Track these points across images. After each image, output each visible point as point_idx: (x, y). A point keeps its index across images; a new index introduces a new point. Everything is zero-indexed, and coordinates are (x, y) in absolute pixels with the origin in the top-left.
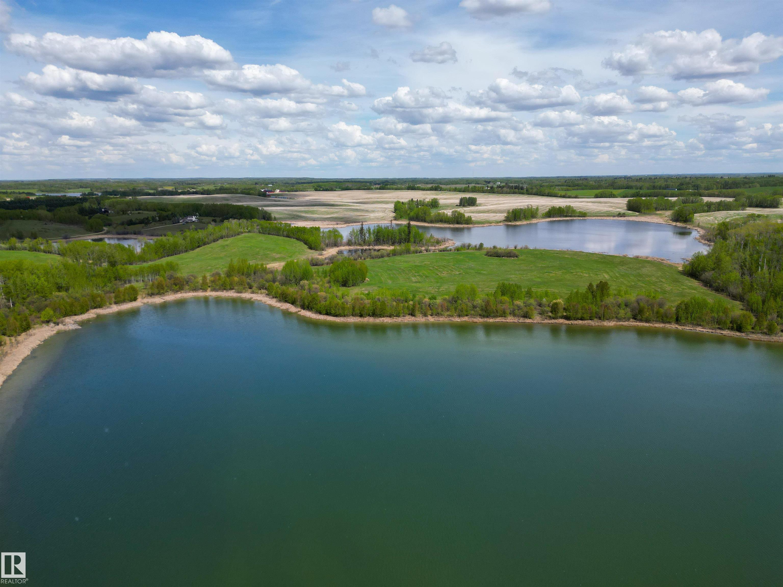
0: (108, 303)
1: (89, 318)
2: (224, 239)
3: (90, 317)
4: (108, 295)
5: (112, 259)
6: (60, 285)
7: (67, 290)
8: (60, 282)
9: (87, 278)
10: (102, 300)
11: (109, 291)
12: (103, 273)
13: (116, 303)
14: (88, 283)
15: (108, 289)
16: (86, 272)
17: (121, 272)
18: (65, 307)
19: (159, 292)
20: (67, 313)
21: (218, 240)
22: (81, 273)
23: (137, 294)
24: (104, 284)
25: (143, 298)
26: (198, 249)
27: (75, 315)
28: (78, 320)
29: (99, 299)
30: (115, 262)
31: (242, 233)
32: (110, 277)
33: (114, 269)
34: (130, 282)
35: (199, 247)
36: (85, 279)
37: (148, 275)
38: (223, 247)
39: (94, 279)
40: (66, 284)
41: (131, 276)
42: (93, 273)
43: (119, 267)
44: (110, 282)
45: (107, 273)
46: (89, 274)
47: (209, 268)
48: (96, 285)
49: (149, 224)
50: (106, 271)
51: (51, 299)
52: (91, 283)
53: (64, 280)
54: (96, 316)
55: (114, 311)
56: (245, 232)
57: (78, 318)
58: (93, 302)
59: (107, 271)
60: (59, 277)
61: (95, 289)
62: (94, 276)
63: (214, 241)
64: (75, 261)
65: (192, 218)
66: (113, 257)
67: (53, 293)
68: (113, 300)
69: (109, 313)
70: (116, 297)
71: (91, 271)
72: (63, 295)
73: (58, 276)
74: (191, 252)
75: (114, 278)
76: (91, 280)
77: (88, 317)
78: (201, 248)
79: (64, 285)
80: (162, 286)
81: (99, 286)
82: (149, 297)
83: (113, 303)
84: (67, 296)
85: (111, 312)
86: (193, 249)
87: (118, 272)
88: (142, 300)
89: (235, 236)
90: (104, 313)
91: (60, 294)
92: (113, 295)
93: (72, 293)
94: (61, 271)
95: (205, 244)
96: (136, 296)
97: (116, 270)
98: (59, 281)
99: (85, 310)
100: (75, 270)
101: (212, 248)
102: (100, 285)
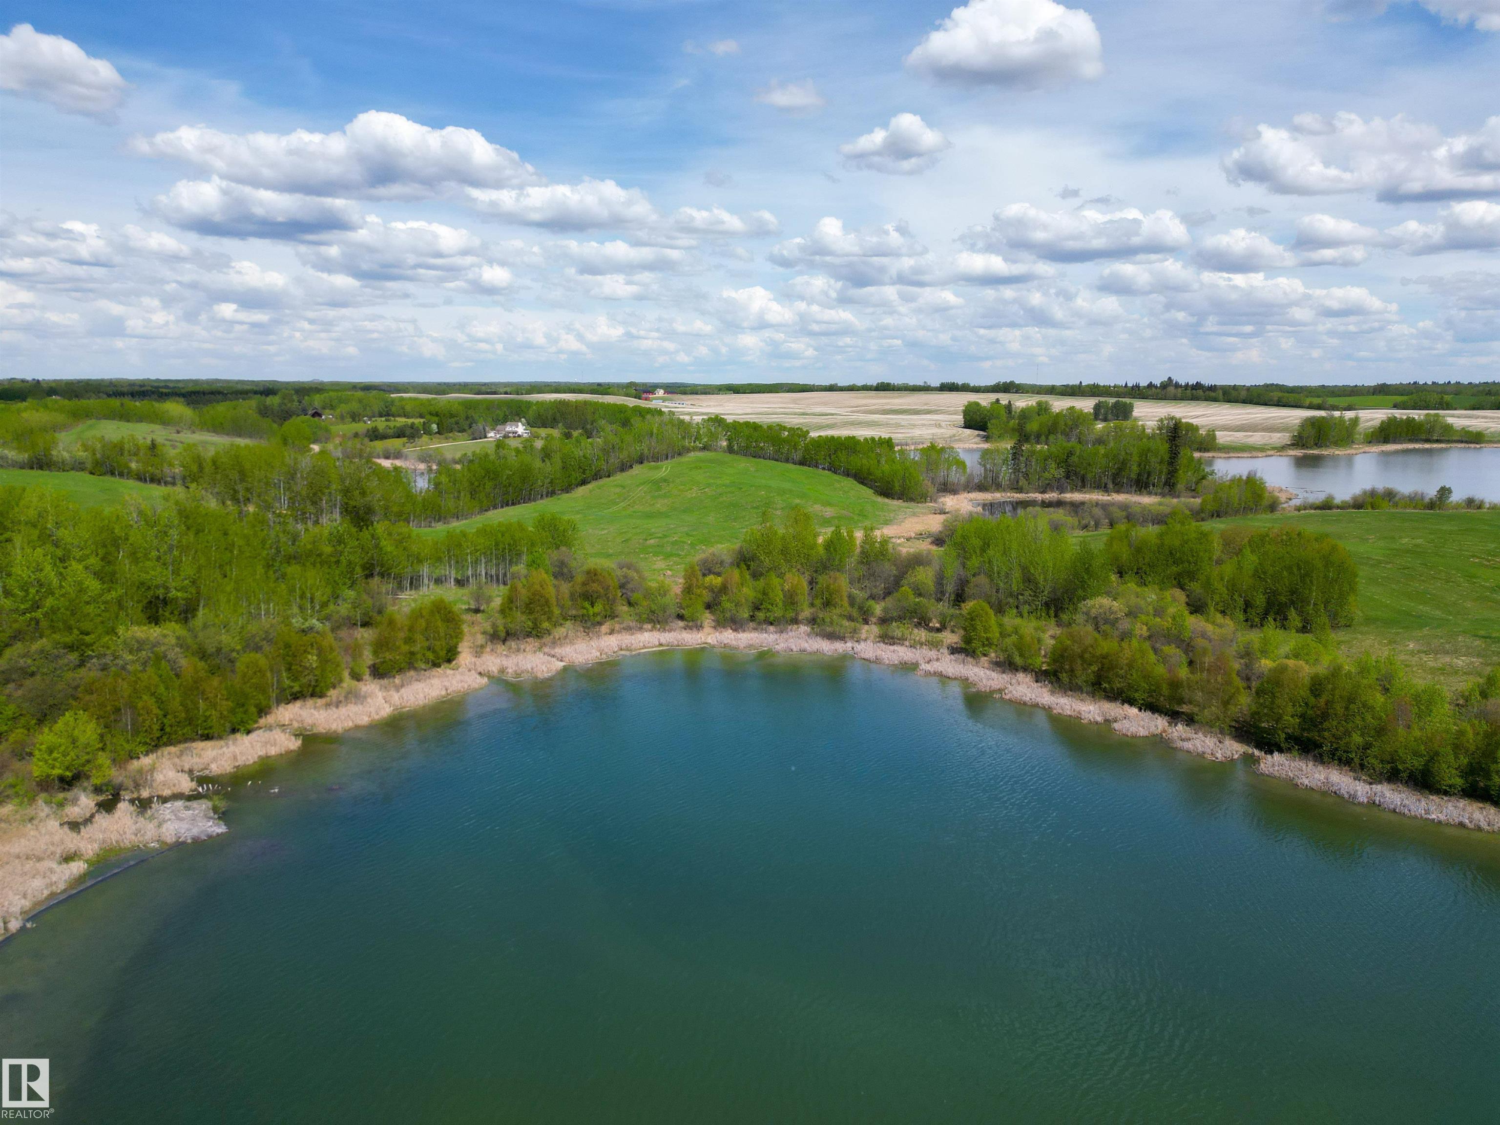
0: (346, 674)
1: (268, 757)
2: (646, 464)
3: (273, 751)
4: (343, 633)
5: (358, 501)
6: (161, 592)
7: (187, 613)
8: (159, 581)
9: (268, 566)
10: (327, 661)
11: (349, 618)
12: (328, 549)
13: (378, 672)
14: (272, 585)
15: (344, 609)
16: (263, 542)
17: (388, 546)
18: (160, 702)
19: (536, 626)
20: (168, 729)
21: (631, 467)
22: (248, 545)
23: (457, 637)
24: (329, 590)
25: (479, 651)
26: (583, 487)
27: (207, 737)
28: (215, 769)
29: (312, 659)
30: (369, 510)
31: (688, 450)
32: (350, 562)
33: (366, 534)
34: (415, 583)
35: (584, 482)
36: (260, 570)
37: (476, 562)
38: (657, 484)
39: (293, 570)
40: (183, 589)
41: (420, 561)
42: (291, 550)
43: (380, 527)
44: (349, 583)
45: (339, 548)
46: (278, 551)
47: (652, 541)
48: (303, 596)
49: (419, 438)
50: (338, 540)
51: (108, 660)
52: (283, 586)
53: (176, 572)
54: (299, 743)
55: (377, 717)
56: (695, 449)
57: (214, 759)
58: (289, 669)
59: (340, 541)
60: (159, 558)
61: (296, 610)
62: (295, 558)
63: (624, 467)
64: (229, 503)
65: (517, 427)
66: (363, 494)
67: (121, 630)
68: (368, 657)
69: (357, 727)
70: (380, 646)
71: (283, 539)
72: (165, 636)
73: (154, 553)
74: (565, 496)
75: (364, 568)
76: (284, 576)
77: (262, 753)
78: (590, 486)
79: (173, 593)
80: (547, 601)
81: (312, 600)
82: (500, 648)
83: (367, 671)
84: (181, 643)
85: (365, 720)
86: (567, 489)
87: (377, 546)
88: (478, 661)
89: (673, 457)
90: (334, 727)
91: (154, 632)
92: (365, 635)
93: (205, 626)
94: (165, 533)
95: (597, 476)
96: (452, 642)
97: (373, 536)
98: (156, 574)
99: (253, 709)
100: (226, 534)
101: (623, 487)
102: (318, 594)
